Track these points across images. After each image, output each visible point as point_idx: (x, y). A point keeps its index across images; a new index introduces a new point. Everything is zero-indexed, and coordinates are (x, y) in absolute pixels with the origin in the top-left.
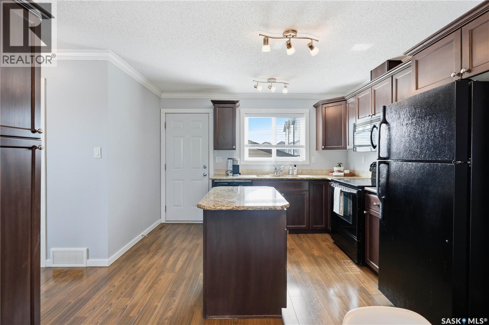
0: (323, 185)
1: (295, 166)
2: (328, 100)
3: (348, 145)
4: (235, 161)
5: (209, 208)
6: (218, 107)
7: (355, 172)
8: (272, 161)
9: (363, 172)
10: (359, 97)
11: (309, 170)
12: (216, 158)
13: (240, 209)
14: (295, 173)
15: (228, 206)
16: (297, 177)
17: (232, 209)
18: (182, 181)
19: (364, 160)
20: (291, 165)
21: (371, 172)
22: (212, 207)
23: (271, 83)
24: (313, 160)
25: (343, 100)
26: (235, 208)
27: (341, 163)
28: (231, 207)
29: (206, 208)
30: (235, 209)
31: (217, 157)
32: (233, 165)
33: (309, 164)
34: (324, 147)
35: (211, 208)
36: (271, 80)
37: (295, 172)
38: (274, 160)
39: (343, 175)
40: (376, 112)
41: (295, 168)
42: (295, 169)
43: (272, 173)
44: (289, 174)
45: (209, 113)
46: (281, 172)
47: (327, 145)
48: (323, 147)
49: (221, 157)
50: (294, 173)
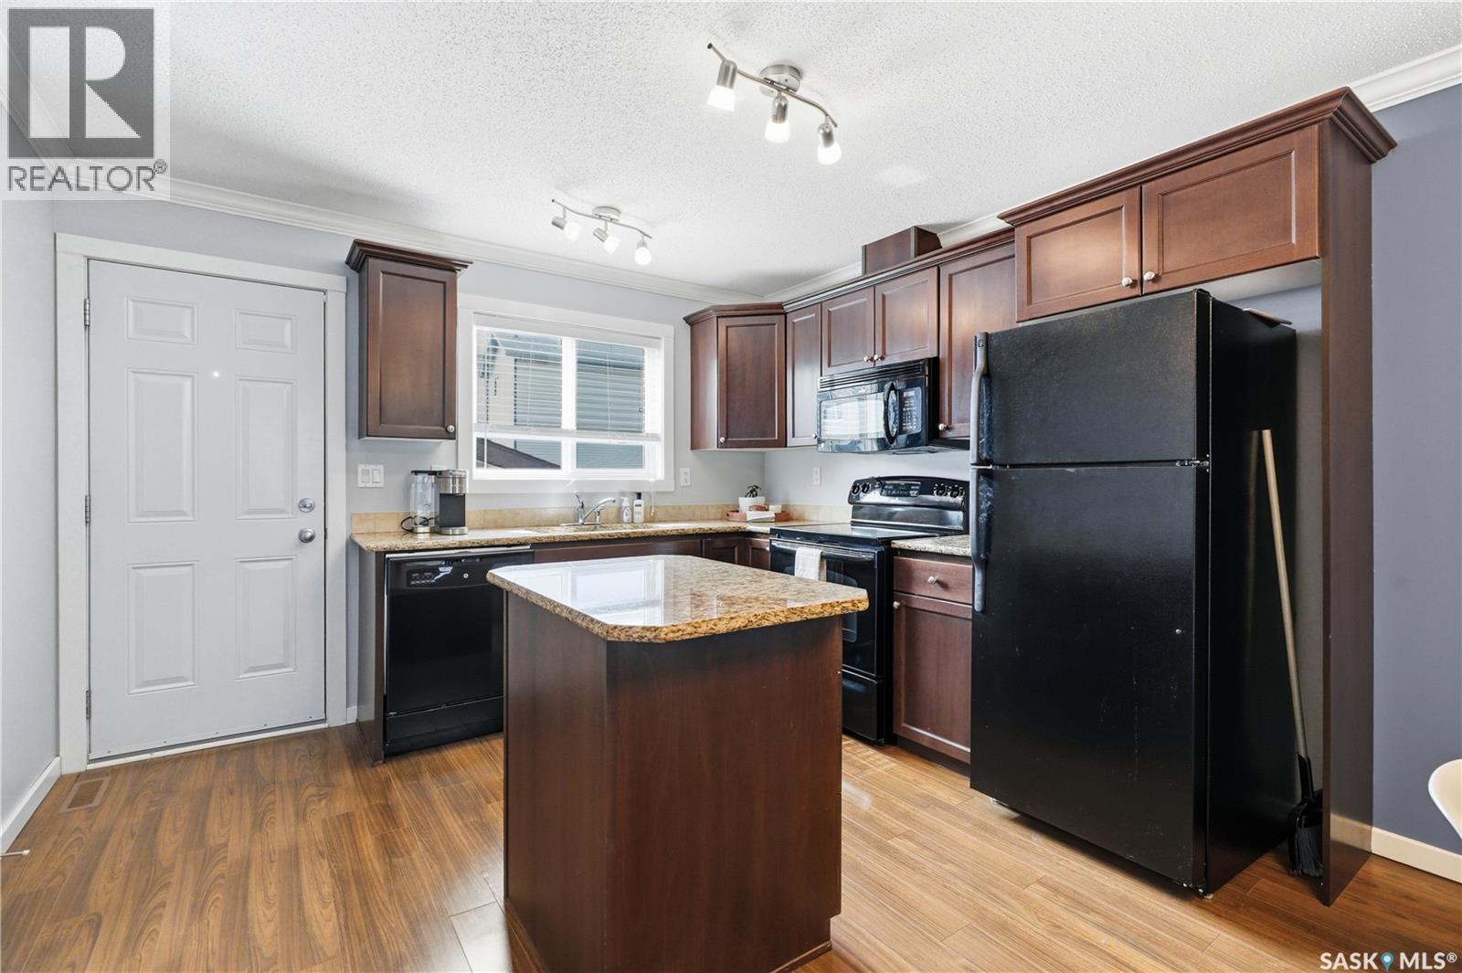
0: (734, 547)
1: (639, 496)
2: (739, 308)
3: (793, 436)
4: (454, 478)
5: (673, 632)
6: (383, 272)
7: (792, 510)
8: (569, 481)
9: (818, 507)
10: (830, 310)
11: (673, 507)
12: (356, 472)
13: (767, 624)
14: (639, 518)
15: (732, 618)
16: (651, 530)
17: (745, 627)
18: (189, 568)
19: (819, 477)
20: (623, 494)
21: (852, 506)
22: (684, 627)
23: (603, 222)
24: (682, 477)
25: (777, 310)
26: (753, 619)
27: (757, 487)
28: (743, 620)
29: (663, 636)
30: (755, 626)
31: (361, 467)
32: (442, 496)
33: (673, 490)
34: (725, 442)
35: (681, 633)
36: (605, 213)
37: (639, 513)
38: (574, 480)
39: (772, 518)
40: (887, 352)
41: (637, 502)
42: (640, 505)
43: (566, 521)
44: (619, 520)
45: (325, 292)
46: (598, 517)
47: (732, 435)
48: (722, 439)
49: (381, 467)
50: (636, 516)
